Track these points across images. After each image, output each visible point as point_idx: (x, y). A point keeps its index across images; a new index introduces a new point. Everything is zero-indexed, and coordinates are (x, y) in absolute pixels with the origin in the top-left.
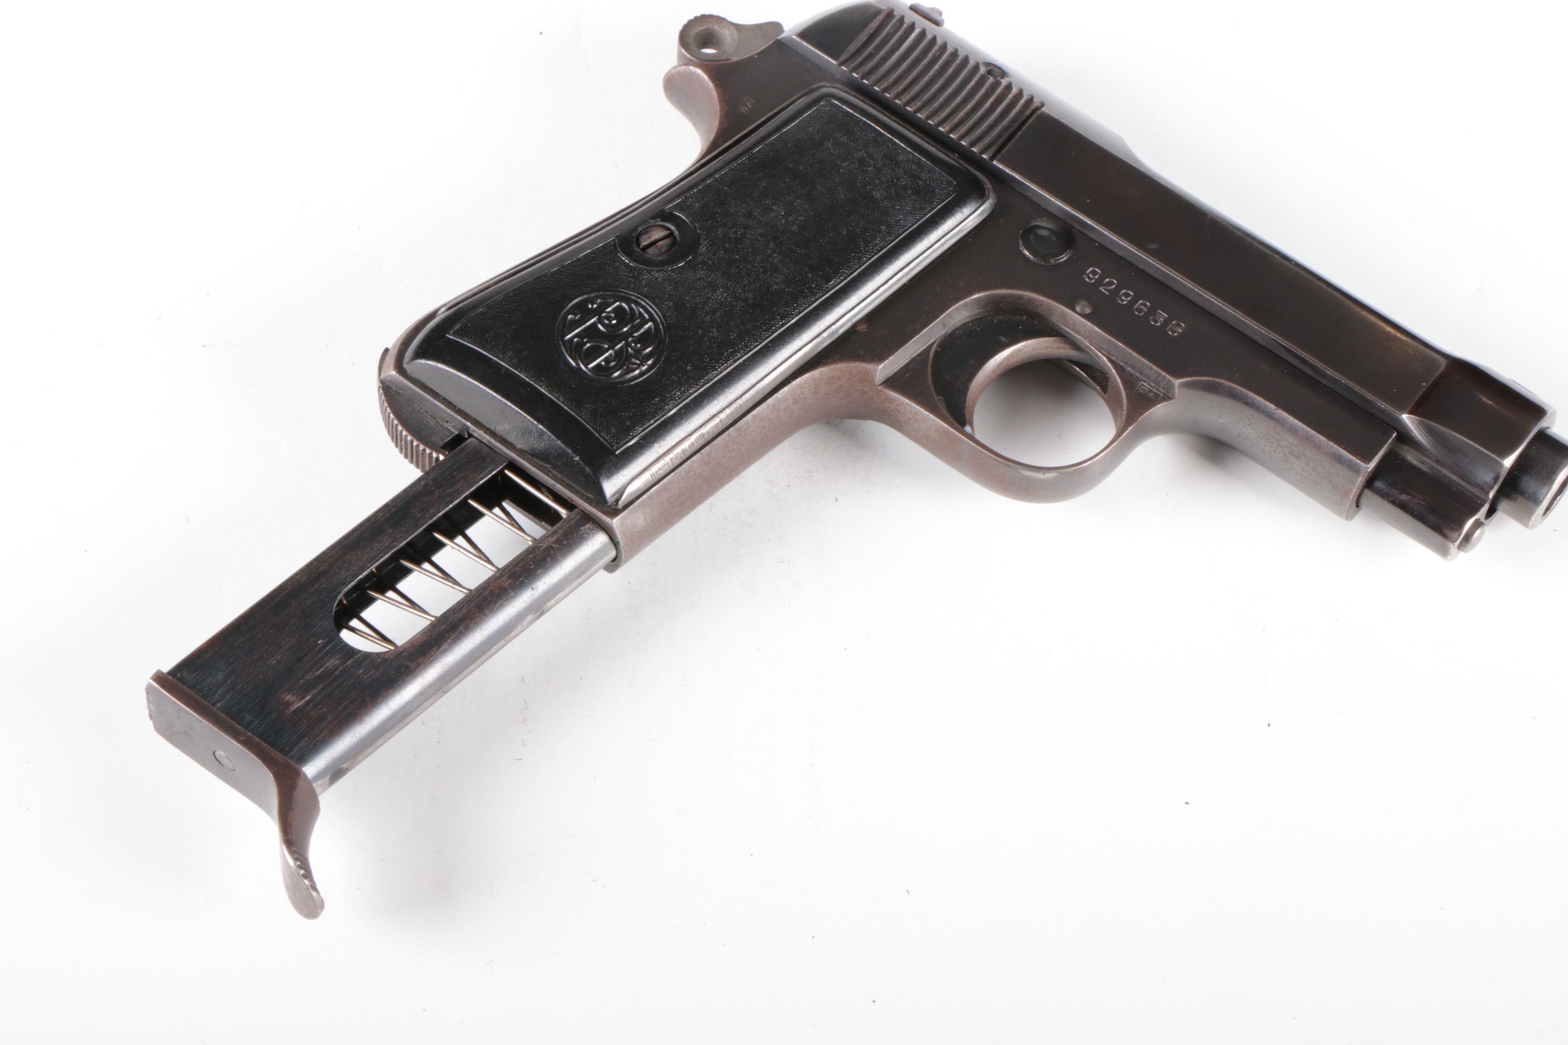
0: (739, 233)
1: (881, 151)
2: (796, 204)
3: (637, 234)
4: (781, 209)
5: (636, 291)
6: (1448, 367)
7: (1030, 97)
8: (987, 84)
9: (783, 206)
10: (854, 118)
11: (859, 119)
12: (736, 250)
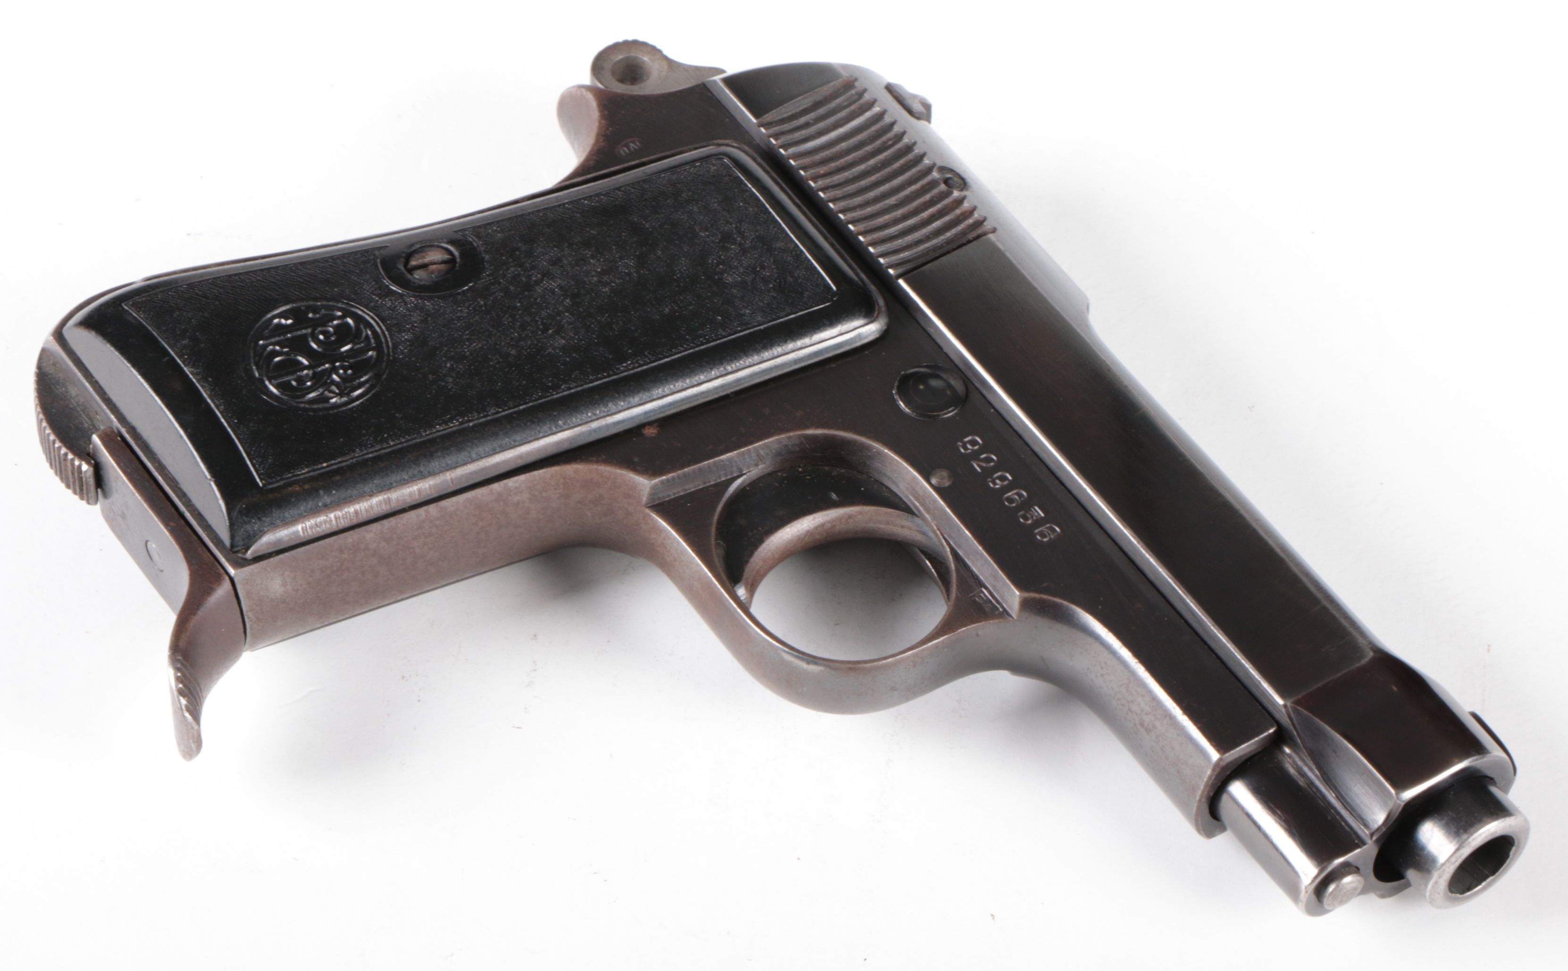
0: (534, 279)
1: (757, 231)
2: (620, 263)
3: (411, 250)
4: (600, 265)
5: (374, 312)
6: (1374, 661)
7: (982, 219)
8: (935, 192)
9: (604, 261)
10: (742, 186)
11: (747, 189)
12: (520, 296)
